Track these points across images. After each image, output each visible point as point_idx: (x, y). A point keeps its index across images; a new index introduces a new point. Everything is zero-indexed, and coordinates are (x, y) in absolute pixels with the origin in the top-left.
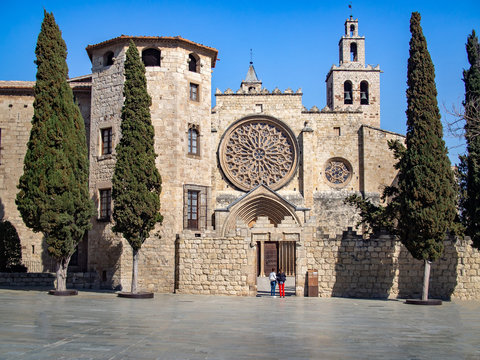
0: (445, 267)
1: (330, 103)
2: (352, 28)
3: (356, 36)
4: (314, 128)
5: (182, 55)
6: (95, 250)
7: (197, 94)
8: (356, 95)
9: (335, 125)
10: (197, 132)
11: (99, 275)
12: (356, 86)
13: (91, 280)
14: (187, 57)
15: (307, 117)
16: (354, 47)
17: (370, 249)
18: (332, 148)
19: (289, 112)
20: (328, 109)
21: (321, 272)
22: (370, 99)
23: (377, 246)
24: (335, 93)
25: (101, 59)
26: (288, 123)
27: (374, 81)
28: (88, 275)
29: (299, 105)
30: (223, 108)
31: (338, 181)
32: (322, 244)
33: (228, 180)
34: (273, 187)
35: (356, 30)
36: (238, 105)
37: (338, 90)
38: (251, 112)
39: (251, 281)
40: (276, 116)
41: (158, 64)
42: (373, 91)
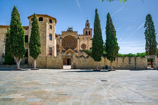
0: (101, 63)
5: (48, 19)
6: (30, 60)
7: (51, 27)
9: (83, 38)
10: (52, 36)
11: (30, 65)
12: (88, 32)
13: (29, 66)
14: (49, 19)
15: (78, 36)
16: (88, 25)
17: (86, 59)
18: (83, 42)
19: (75, 35)
23: (88, 58)
25: (31, 20)
26: (75, 37)
27: (91, 31)
28: (28, 65)
29: (77, 34)
31: (84, 48)
32: (76, 58)
33: (64, 48)
34: (72, 49)
36: (66, 34)
40: (73, 36)
41: (42, 21)
42: (91, 33)
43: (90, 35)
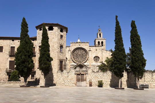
1: (95, 45)
2: (100, 30)
3: (101, 32)
4: (91, 50)
7: (62, 37)
8: (101, 44)
9: (96, 49)
10: (62, 47)
12: (100, 42)
14: (60, 28)
15: (90, 47)
16: (100, 35)
18: (95, 54)
19: (86, 46)
20: (94, 46)
21: (92, 80)
22: (103, 45)
24: (96, 44)
26: (86, 49)
27: (104, 41)
29: (88, 45)
30: (72, 46)
31: (96, 61)
32: (93, 74)
33: (73, 61)
34: (83, 62)
35: (101, 31)
36: (75, 45)
37: (97, 43)
38: (78, 47)
39: (75, 83)
40: (83, 47)
41: (53, 30)
42: (104, 43)
43: (102, 46)
